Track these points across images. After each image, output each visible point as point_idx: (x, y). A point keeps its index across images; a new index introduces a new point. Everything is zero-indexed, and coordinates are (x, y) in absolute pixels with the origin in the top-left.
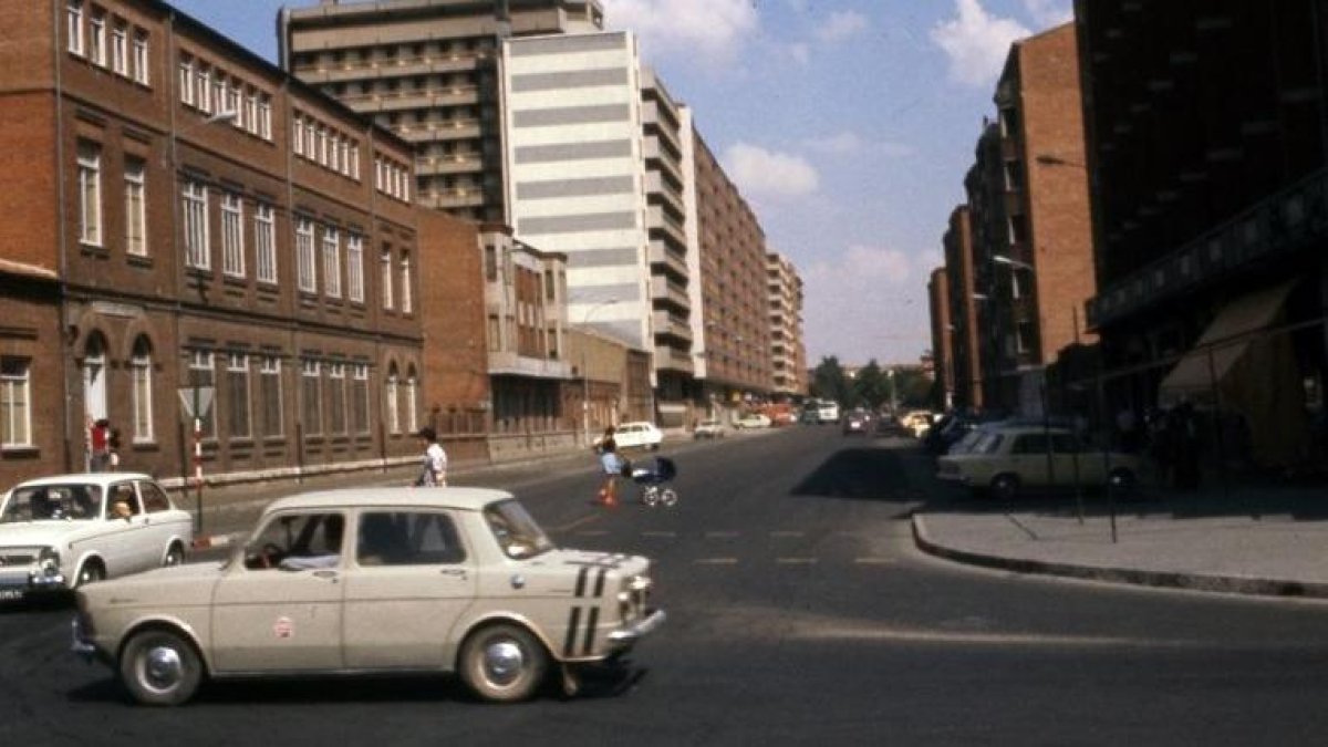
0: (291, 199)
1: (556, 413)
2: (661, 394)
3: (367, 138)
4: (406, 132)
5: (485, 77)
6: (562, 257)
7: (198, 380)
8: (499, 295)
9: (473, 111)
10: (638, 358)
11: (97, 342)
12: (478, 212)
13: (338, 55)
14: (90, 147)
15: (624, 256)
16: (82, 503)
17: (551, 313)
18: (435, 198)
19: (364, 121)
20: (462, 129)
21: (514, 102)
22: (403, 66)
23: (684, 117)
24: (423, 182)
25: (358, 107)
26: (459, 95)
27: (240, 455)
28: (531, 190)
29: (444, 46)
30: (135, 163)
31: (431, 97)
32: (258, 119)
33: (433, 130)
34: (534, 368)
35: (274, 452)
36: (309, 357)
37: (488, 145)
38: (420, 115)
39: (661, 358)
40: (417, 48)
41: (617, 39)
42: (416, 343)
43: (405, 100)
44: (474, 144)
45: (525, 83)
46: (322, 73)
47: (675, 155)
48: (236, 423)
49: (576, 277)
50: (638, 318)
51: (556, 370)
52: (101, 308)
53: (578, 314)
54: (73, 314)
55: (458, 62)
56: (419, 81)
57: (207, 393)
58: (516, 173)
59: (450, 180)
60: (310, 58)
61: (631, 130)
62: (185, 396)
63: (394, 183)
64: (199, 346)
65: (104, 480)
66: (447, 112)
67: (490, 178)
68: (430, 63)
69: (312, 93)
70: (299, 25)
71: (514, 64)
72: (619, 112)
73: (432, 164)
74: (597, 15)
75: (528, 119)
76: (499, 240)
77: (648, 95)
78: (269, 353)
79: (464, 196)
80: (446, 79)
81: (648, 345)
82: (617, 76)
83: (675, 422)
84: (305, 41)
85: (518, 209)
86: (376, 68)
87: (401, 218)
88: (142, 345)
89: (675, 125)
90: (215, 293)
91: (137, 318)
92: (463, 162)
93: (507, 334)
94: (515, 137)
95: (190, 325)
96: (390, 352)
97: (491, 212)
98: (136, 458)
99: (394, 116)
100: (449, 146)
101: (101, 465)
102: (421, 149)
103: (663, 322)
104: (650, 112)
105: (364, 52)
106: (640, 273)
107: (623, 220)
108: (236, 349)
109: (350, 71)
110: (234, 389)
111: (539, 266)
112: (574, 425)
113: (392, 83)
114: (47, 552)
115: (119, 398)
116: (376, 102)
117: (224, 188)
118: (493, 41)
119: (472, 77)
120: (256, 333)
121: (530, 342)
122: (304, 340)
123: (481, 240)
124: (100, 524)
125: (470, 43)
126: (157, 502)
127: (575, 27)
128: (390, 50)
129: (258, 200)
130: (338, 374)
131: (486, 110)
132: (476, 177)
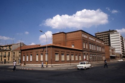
0: (96, 45)
1: (115, 59)
2: (123, 57)
3: (101, 41)
4: (104, 40)
5: (109, 36)
6: (115, 48)
7: (91, 56)
8: (110, 51)
9: (108, 39)
10: (121, 55)
11: (85, 54)
12: (109, 45)
13: (99, 36)
14: (84, 42)
15: (120, 48)
16: (84, 63)
17: (114, 52)
18: (106, 44)
19: (101, 40)
20: (107, 40)
21: (111, 38)
22: (103, 36)
23: (124, 38)
24: (105, 43)
25: (101, 39)
26: (107, 38)
27: (93, 61)
28: (112, 44)
29: (106, 34)
30: (87, 43)
31: (105, 38)
32: (94, 40)
33: (105, 40)
34: (113, 56)
35: (96, 61)
36: (98, 55)
37: (109, 41)
38: (104, 39)
39: (123, 55)
40: (104, 35)
41: (118, 33)
42: (105, 54)
43: (103, 38)
44: (108, 41)
45: (112, 36)
46: (98, 37)
47: (123, 41)
48: (93, 59)
49: (116, 49)
50: (121, 52)
51: (115, 56)
52: (85, 52)
53: (116, 52)
54: (83, 52)
55: (107, 35)
56: (104, 37)
57: (91, 57)
58: (111, 43)
59: (107, 43)
60: (97, 36)
61: (120, 39)
62: (90, 57)
63: (103, 44)
64: (91, 54)
65: (86, 62)
66: (106, 39)
67: (109, 43)
68: (105, 36)
69: (97, 38)
70: (96, 34)
71: (111, 35)
72: (119, 38)
73: (105, 42)
74: (117, 31)
75: (112, 39)
76: (110, 47)
77: (121, 37)
78: (95, 55)
79: (108, 44)
80: (106, 37)
81: (122, 54)
82: (118, 36)
83: (124, 59)
84: (97, 35)
85: (112, 45)
86: (101, 36)
87: (104, 46)
88: (87, 54)
89: (123, 39)
90: (92, 51)
91: (87, 52)
92: (108, 42)
93: (111, 53)
94: (111, 40)
95: (90, 53)
96: (103, 55)
97: (110, 45)
98: (87, 61)
99: (103, 39)
100: (106, 41)
101: (85, 61)
102: (105, 41)
103: (123, 52)
104: (121, 38)
105: (101, 35)
106: (121, 49)
107: (119, 45)
108: (93, 54)
109: (100, 36)
110: (93, 57)
111: (113, 49)
112: (116, 60)
113: (103, 37)
114: (82, 66)
115: (86, 57)
116: (102, 38)
117: (92, 44)
118: (109, 34)
119: (108, 36)
120: (94, 53)
121: (113, 54)
122: (97, 54)
123: (109, 47)
124: (85, 65)
125: (108, 34)
126: (89, 64)
127: (115, 32)
128: (102, 35)
129: (94, 45)
130: (100, 56)
131: (109, 38)
132: (108, 43)
